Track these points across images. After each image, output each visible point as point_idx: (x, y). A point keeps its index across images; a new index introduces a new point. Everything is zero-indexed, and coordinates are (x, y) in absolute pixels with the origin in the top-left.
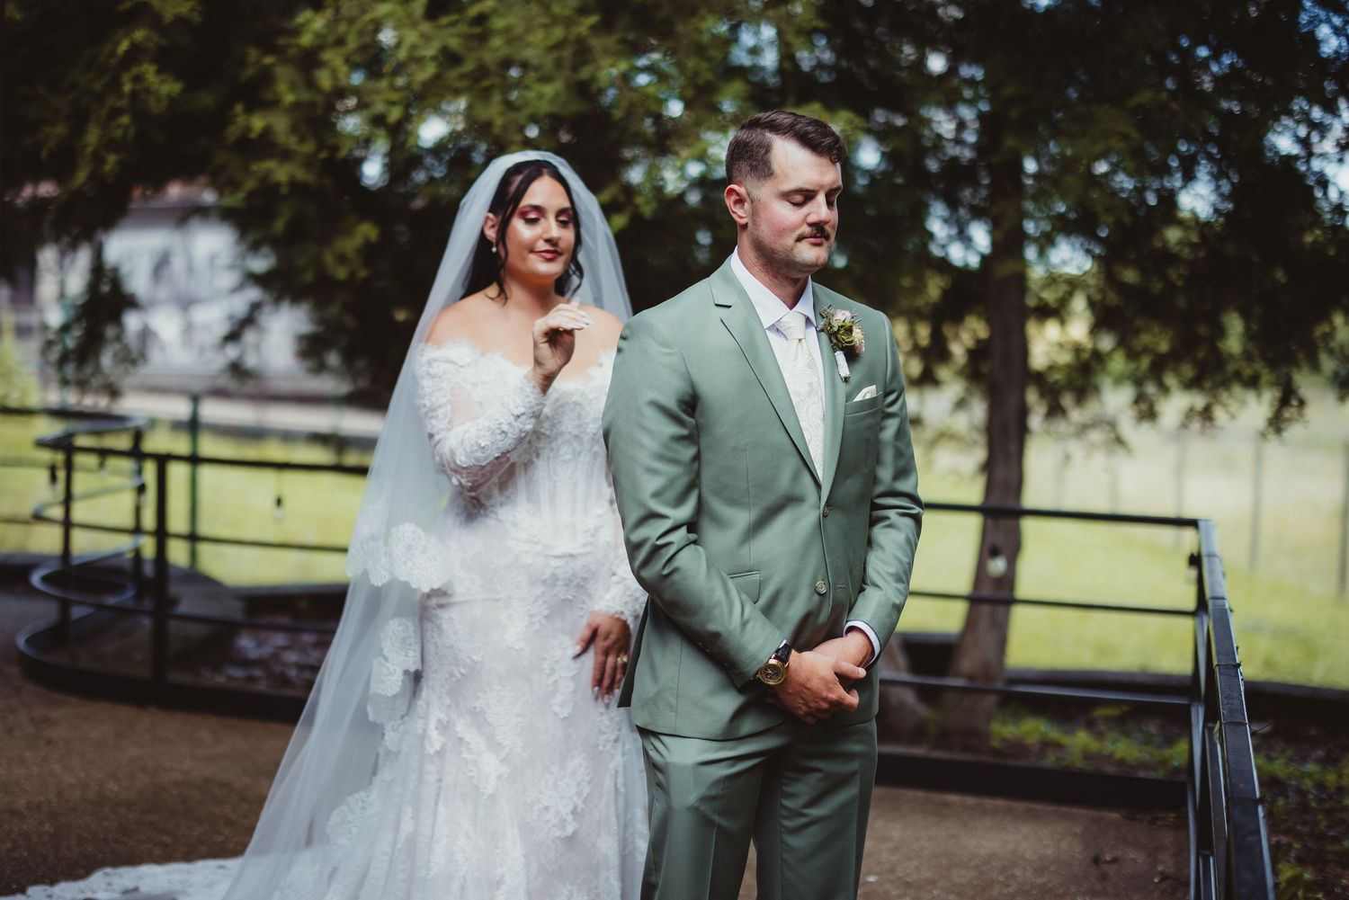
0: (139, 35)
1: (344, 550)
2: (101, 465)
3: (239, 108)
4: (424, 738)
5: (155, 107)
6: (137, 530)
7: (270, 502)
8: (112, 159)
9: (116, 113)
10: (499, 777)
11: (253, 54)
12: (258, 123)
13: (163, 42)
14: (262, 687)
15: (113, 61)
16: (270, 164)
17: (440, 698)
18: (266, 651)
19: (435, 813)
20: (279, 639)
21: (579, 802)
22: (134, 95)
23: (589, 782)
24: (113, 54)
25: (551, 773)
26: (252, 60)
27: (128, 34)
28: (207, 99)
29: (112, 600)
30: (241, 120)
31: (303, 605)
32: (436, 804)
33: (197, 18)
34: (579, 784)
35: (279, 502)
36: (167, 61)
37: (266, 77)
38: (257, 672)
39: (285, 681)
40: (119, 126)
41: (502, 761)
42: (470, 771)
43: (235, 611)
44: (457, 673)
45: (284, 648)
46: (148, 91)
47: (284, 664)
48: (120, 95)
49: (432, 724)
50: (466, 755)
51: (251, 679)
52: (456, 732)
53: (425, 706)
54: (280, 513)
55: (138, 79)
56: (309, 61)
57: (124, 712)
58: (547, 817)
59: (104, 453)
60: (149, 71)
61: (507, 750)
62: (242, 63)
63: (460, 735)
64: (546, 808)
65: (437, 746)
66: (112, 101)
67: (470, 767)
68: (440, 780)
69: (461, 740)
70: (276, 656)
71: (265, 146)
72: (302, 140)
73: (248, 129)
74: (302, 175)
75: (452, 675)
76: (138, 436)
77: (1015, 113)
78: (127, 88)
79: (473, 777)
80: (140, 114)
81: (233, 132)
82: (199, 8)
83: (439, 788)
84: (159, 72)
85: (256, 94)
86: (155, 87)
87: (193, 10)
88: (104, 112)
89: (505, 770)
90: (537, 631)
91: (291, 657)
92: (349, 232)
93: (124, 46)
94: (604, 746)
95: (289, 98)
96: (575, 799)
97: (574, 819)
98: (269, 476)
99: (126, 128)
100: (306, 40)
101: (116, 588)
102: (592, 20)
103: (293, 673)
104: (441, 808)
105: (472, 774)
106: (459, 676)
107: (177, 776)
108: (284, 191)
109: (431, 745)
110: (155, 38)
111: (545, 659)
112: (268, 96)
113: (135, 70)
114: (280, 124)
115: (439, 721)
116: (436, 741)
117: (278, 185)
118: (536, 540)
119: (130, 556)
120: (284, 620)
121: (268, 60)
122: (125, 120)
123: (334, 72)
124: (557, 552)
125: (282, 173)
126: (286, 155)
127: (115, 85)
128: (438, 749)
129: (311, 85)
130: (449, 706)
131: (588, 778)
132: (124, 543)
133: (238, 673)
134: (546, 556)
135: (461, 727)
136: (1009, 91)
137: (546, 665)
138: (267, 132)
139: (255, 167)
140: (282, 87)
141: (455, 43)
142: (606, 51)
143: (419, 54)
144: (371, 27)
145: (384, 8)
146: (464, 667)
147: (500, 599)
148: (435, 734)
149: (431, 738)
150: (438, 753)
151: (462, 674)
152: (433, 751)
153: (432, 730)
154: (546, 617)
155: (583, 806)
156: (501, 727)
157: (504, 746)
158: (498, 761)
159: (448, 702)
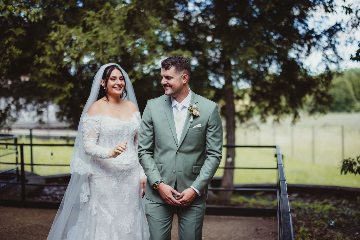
0: (10, 39)
1: (69, 165)
2: (7, 147)
3: (37, 56)
4: (91, 211)
5: (15, 57)
6: (17, 163)
7: (50, 154)
8: (5, 70)
9: (5, 59)
10: (112, 220)
11: (39, 42)
12: (41, 59)
13: (17, 41)
14: (51, 201)
15: (4, 46)
16: (46, 69)
17: (95, 201)
18: (52, 192)
19: (95, 230)
20: (55, 189)
21: (132, 224)
22: (10, 54)
23: (134, 219)
24: (4, 44)
25: (125, 218)
26: (39, 44)
27: (7, 39)
28: (29, 54)
29: (11, 182)
30: (37, 59)
31: (60, 179)
32: (96, 228)
33: (25, 34)
34: (131, 220)
35: (52, 154)
36: (18, 45)
37: (43, 48)
38: (49, 197)
39: (57, 199)
40: (6, 62)
41: (112, 216)
42: (104, 219)
43: (43, 182)
44: (100, 195)
45: (56, 191)
46: (13, 53)
47: (56, 195)
48: (6, 54)
49: (94, 208)
50: (103, 215)
51: (48, 199)
52: (100, 210)
54: (52, 157)
55: (11, 50)
56: (54, 44)
57: (15, 209)
58: (124, 229)
59: (7, 144)
60: (13, 48)
61: (113, 213)
62: (37, 45)
63: (101, 210)
64: (124, 227)
66: (4, 56)
67: (104, 218)
68: (96, 222)
69: (102, 211)
70: (54, 193)
71: (44, 65)
72: (53, 63)
73: (39, 61)
74: (53, 72)
75: (99, 195)
76: (16, 140)
78: (8, 52)
79: (105, 221)
80: (11, 59)
81: (35, 62)
82: (25, 32)
83: (96, 224)
84: (16, 48)
85: (41, 53)
86: (15, 52)
87: (24, 32)
88: (2, 59)
89: (113, 218)
90: (120, 183)
91: (58, 193)
92: (66, 86)
93: (7, 42)
94: (137, 210)
95: (49, 53)
96: (131, 224)
97: (130, 229)
98: (50, 148)
99: (8, 62)
100: (53, 39)
101: (12, 178)
102: (124, 31)
103: (58, 197)
104: (97, 229)
105: (105, 220)
106: (100, 196)
107: (29, 225)
108: (49, 76)
109: (94, 213)
110: (14, 39)
111: (122, 190)
112: (44, 53)
113: (10, 48)
114: (47, 60)
115: (96, 207)
116: (94, 212)
117: (47, 75)
119: (15, 170)
120: (56, 184)
121: (43, 44)
122: (8, 60)
123: (60, 46)
124: (124, 164)
125: (48, 72)
126: (49, 67)
127: (5, 52)
128: (95, 214)
129: (55, 49)
130: (98, 203)
131: (134, 218)
132: (14, 167)
133: (45, 198)
134: (121, 165)
135: (102, 208)
137: (122, 192)
138: (44, 62)
139: (41, 70)
140: (47, 50)
141: (90, 38)
142: (128, 39)
143: (81, 42)
144: (69, 35)
145: (72, 31)
146: (102, 194)
147: (110, 176)
148: (94, 210)
149: (93, 211)
150: (95, 215)
151: (101, 195)
152: (94, 215)
153: (93, 209)
154: (122, 180)
155: (133, 225)
156: (112, 208)
157: (113, 212)
158: (111, 216)
159: (98, 202)
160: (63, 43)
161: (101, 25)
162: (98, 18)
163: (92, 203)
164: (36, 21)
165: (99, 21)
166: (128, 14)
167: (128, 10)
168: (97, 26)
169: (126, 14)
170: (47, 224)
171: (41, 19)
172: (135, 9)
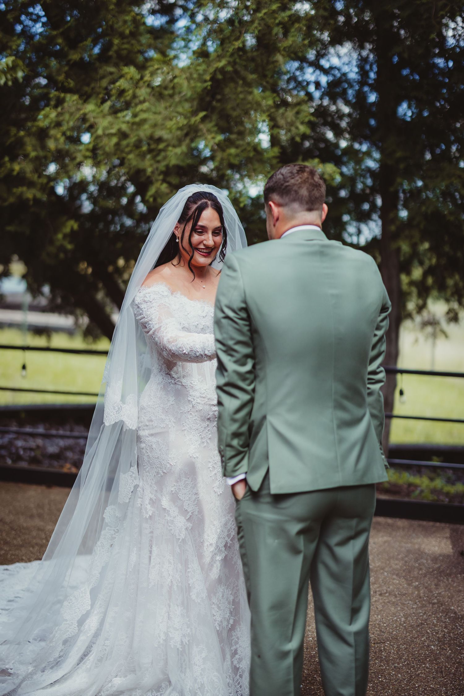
3: (7, 159)
4: (141, 509)
7: (20, 366)
10: (186, 529)
11: (13, 131)
12: (16, 167)
16: (25, 189)
17: (151, 486)
19: (151, 552)
21: (229, 540)
23: (234, 529)
25: (214, 525)
26: (13, 133)
30: (8, 165)
32: (151, 547)
34: (229, 531)
35: (24, 367)
37: (20, 143)
41: (188, 520)
42: (170, 526)
44: (161, 472)
49: (147, 502)
50: (167, 518)
52: (161, 505)
53: (141, 491)
54: (24, 373)
56: (43, 135)
58: (211, 549)
61: (190, 514)
62: (7, 135)
63: (163, 507)
64: (211, 544)
65: (150, 513)
67: (169, 524)
68: (152, 532)
71: (21, 179)
72: (39, 176)
73: (13, 170)
74: (39, 195)
75: (158, 473)
77: (402, 166)
79: (171, 530)
81: (3, 171)
85: (14, 152)
89: (189, 525)
90: (205, 446)
95: (33, 154)
96: (227, 538)
97: (225, 549)
100: (46, 123)
105: (171, 528)
106: (162, 474)
108: (31, 203)
109: (147, 513)
112: (21, 152)
114: (28, 168)
115: (151, 499)
116: (149, 510)
117: (28, 200)
118: (204, 396)
121: (22, 133)
123: (56, 140)
125: (29, 194)
126: (31, 184)
128: (151, 515)
129: (44, 147)
130: (156, 491)
131: (233, 527)
135: (164, 502)
136: (399, 154)
137: (210, 465)
138: (21, 172)
139: (15, 190)
140: (29, 148)
141: (124, 127)
142: (209, 131)
143: (107, 132)
144: (82, 116)
145: (90, 107)
146: (165, 469)
147: (185, 430)
148: (149, 507)
149: (146, 509)
150: (150, 517)
151: (164, 472)
152: (148, 516)
153: (147, 505)
154: (210, 438)
155: (231, 542)
156: (186, 501)
157: (189, 512)
158: (185, 521)
159: (155, 488)
160: (64, 134)
161: (153, 100)
162: (146, 84)
163: (143, 491)
164: (10, 83)
165: (148, 90)
166: (213, 79)
167: (211, 70)
168: (144, 101)
169: (208, 77)
170: (12, 517)
171: (21, 80)
172: (229, 69)
